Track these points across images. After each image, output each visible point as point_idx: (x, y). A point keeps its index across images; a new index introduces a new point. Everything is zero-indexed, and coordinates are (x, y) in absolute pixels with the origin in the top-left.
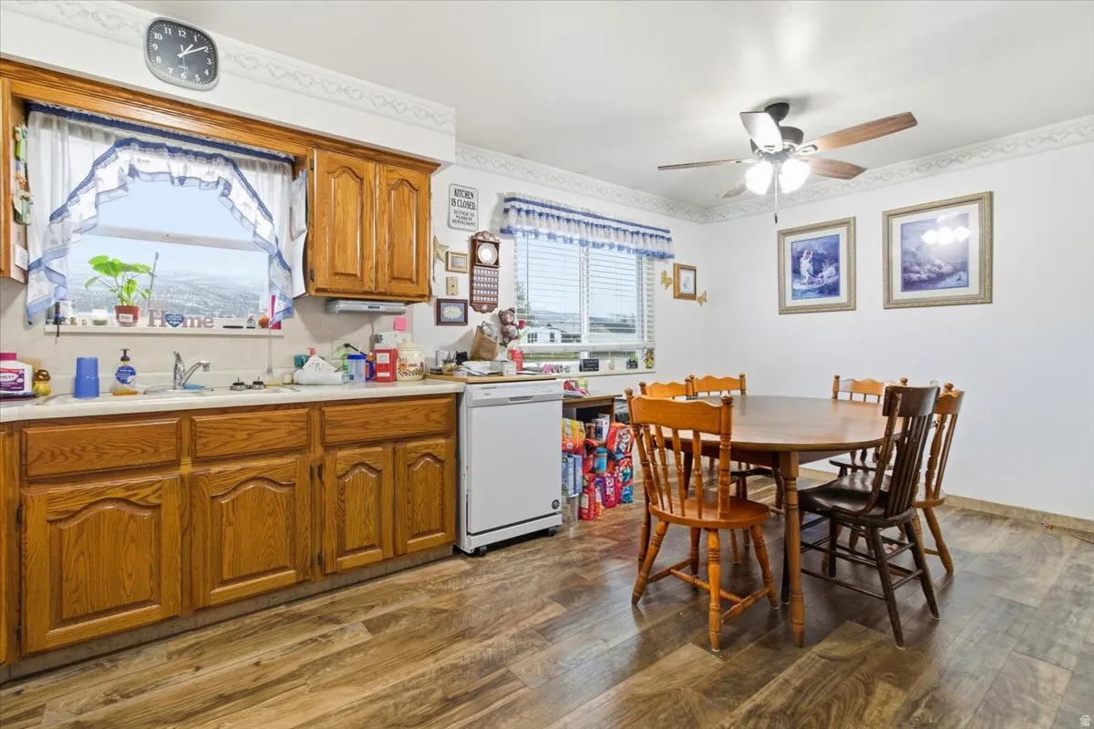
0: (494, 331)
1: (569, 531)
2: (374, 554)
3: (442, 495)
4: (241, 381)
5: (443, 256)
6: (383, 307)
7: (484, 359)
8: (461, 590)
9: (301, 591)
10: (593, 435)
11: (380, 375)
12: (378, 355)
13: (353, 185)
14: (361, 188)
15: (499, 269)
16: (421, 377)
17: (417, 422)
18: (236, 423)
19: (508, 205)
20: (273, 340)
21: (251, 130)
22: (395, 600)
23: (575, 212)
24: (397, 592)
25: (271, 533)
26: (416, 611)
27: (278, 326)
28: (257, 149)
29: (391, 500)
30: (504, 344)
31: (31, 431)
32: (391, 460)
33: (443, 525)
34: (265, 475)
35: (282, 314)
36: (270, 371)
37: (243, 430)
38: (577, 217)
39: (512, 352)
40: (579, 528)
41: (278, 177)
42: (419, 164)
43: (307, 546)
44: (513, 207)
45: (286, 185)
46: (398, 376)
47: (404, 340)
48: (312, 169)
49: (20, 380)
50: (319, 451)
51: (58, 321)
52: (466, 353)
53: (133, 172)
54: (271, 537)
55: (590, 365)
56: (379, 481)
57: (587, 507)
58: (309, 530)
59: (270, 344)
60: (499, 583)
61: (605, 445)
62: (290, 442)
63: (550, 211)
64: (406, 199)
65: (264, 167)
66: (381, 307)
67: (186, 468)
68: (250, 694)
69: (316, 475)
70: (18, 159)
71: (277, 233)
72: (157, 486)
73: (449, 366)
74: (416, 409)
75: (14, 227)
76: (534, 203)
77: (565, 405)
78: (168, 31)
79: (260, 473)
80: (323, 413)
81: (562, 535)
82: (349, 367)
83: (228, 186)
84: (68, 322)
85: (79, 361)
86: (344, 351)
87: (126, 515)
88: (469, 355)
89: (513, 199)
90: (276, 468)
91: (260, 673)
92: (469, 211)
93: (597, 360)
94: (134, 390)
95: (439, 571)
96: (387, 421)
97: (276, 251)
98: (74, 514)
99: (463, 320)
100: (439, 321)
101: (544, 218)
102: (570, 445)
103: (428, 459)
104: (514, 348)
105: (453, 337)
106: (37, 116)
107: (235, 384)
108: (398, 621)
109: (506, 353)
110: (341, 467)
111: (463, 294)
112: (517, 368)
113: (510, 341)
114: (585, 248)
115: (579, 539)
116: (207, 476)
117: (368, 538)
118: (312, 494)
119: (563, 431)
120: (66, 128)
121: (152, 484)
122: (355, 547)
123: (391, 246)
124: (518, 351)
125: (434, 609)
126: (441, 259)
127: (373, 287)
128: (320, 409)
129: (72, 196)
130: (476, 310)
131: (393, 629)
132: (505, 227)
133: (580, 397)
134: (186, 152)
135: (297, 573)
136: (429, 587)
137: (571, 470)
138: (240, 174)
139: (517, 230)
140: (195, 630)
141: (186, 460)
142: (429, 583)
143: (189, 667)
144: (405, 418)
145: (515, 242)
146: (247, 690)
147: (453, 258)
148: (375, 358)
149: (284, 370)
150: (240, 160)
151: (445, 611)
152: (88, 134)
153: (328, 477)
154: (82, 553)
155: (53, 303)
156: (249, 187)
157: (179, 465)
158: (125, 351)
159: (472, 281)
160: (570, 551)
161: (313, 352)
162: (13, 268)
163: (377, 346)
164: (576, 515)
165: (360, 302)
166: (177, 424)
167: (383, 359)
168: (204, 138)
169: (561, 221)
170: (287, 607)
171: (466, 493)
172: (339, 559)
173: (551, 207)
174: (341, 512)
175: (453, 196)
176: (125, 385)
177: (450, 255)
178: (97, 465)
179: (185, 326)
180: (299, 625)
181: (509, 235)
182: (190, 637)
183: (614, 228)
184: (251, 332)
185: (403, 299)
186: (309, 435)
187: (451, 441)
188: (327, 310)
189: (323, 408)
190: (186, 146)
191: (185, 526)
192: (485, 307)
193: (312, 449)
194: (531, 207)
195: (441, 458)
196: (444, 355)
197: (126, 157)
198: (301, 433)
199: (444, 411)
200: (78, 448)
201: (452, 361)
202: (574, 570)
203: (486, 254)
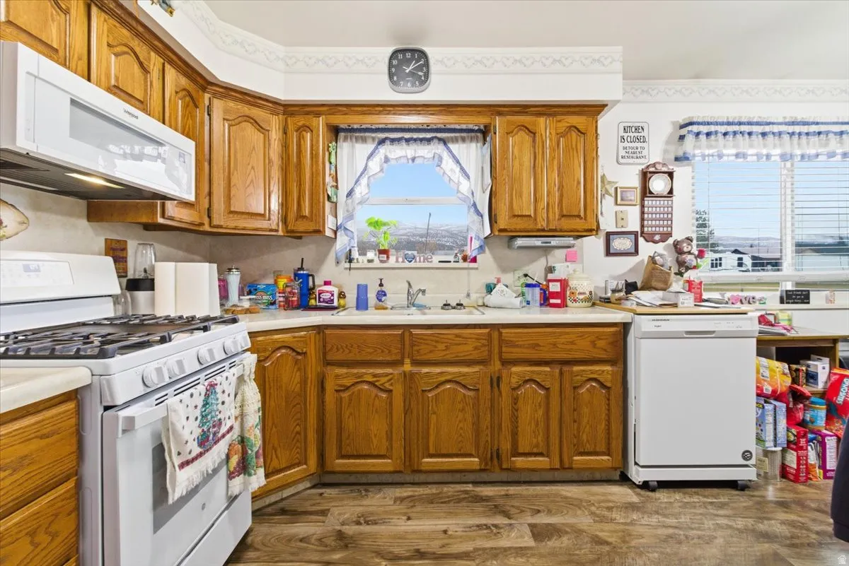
0: (669, 260)
1: (766, 490)
2: (542, 462)
3: (609, 421)
4: (448, 302)
5: (612, 191)
6: (554, 242)
7: (657, 289)
8: (625, 524)
9: (485, 477)
10: (802, 379)
11: (552, 301)
12: (551, 284)
13: (527, 138)
14: (534, 141)
15: (674, 198)
16: (590, 304)
17: (582, 348)
18: (438, 337)
19: (683, 132)
20: (470, 271)
21: (451, 113)
22: (559, 512)
23: (773, 123)
24: (562, 504)
25: (461, 425)
26: (579, 532)
27: (474, 260)
28: (457, 127)
29: (558, 416)
30: (680, 274)
31: (327, 332)
32: (559, 380)
33: (609, 449)
34: (457, 379)
35: (477, 251)
36: (468, 295)
37: (442, 343)
38: (776, 129)
39: (689, 282)
40: (782, 490)
41: (473, 145)
42: (586, 109)
43: (487, 441)
44: (689, 132)
45: (479, 151)
46: (569, 303)
47: (574, 271)
48: (495, 133)
49: (332, 298)
50: (498, 365)
51: (351, 261)
52: (636, 282)
53: (387, 160)
54: (461, 428)
55: (798, 296)
56: (547, 397)
57: (795, 466)
58: (489, 429)
59: (469, 275)
60: (671, 531)
61: (823, 395)
62: (475, 355)
63: (736, 129)
64: (574, 143)
65: (463, 140)
66: (552, 242)
67: (407, 367)
68: (436, 559)
69: (495, 384)
70: (331, 163)
71: (473, 188)
72: (391, 376)
73: (617, 295)
74: (582, 336)
75: (328, 204)
76: (717, 124)
77: (759, 342)
78: (400, 56)
79: (455, 377)
80: (500, 334)
81: (756, 493)
82: (526, 295)
83: (441, 159)
84: (355, 261)
85: (358, 285)
86: (523, 280)
87: (373, 395)
88: (639, 285)
89: (691, 124)
90: (464, 375)
91: (446, 541)
92: (639, 145)
93: (808, 291)
94: (385, 306)
95: (604, 494)
96: (555, 345)
97: (472, 202)
98: (348, 388)
99: (633, 251)
100: (608, 253)
101: (730, 137)
102: (768, 389)
103: (594, 384)
104: (692, 279)
105: (623, 267)
106: (342, 135)
107: (445, 305)
108: (560, 537)
109: (681, 283)
110: (514, 380)
111: (634, 226)
112: (696, 300)
113: (686, 271)
114: (788, 164)
115: (783, 505)
116: (419, 373)
117: (537, 446)
118: (492, 400)
119: (758, 372)
120: (354, 140)
121: (387, 375)
122: (526, 451)
123: (561, 188)
124: (697, 281)
125: (597, 536)
126: (611, 195)
127: (545, 225)
128: (499, 330)
129: (357, 181)
130: (647, 241)
131: (553, 543)
132: (680, 154)
133: (783, 335)
134: (415, 140)
135: (480, 462)
136: (593, 508)
137: (770, 419)
138: (448, 148)
139: (694, 156)
140: (413, 484)
141: (407, 361)
142: (593, 504)
143: (405, 514)
144: (572, 343)
145: (693, 168)
146: (434, 553)
147: (622, 192)
148: (548, 287)
149: (478, 295)
150: (448, 138)
151: (608, 543)
152: (364, 140)
153: (504, 388)
154: (351, 414)
155: (348, 249)
156: (454, 156)
157: (403, 364)
158: (381, 280)
159: (643, 213)
160: (769, 519)
161: (499, 281)
162: (327, 229)
163: (550, 276)
164: (777, 472)
165: (534, 239)
166: (401, 334)
167: (555, 287)
168: (425, 127)
169: (754, 137)
170: (474, 486)
171: (634, 423)
172: (513, 459)
173: (740, 124)
174: (515, 419)
175: (622, 133)
176: (381, 303)
177: (619, 190)
178: (359, 358)
179: (416, 262)
180: (479, 508)
181: (686, 162)
182: (410, 489)
183: (835, 133)
184: (456, 265)
185: (572, 234)
186: (490, 352)
187: (618, 369)
188: (510, 247)
189: (501, 330)
190: (415, 135)
191: (407, 408)
192: (657, 238)
193: (492, 363)
194: (713, 128)
195: (609, 385)
196: (613, 285)
197: (383, 150)
198: (483, 349)
199: (611, 340)
200: (349, 345)
201: (620, 291)
202: (776, 546)
203: (658, 185)
